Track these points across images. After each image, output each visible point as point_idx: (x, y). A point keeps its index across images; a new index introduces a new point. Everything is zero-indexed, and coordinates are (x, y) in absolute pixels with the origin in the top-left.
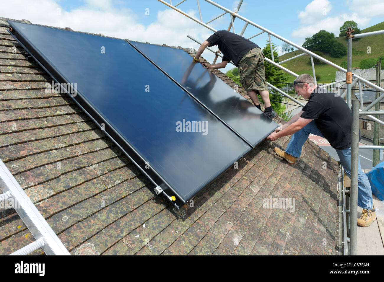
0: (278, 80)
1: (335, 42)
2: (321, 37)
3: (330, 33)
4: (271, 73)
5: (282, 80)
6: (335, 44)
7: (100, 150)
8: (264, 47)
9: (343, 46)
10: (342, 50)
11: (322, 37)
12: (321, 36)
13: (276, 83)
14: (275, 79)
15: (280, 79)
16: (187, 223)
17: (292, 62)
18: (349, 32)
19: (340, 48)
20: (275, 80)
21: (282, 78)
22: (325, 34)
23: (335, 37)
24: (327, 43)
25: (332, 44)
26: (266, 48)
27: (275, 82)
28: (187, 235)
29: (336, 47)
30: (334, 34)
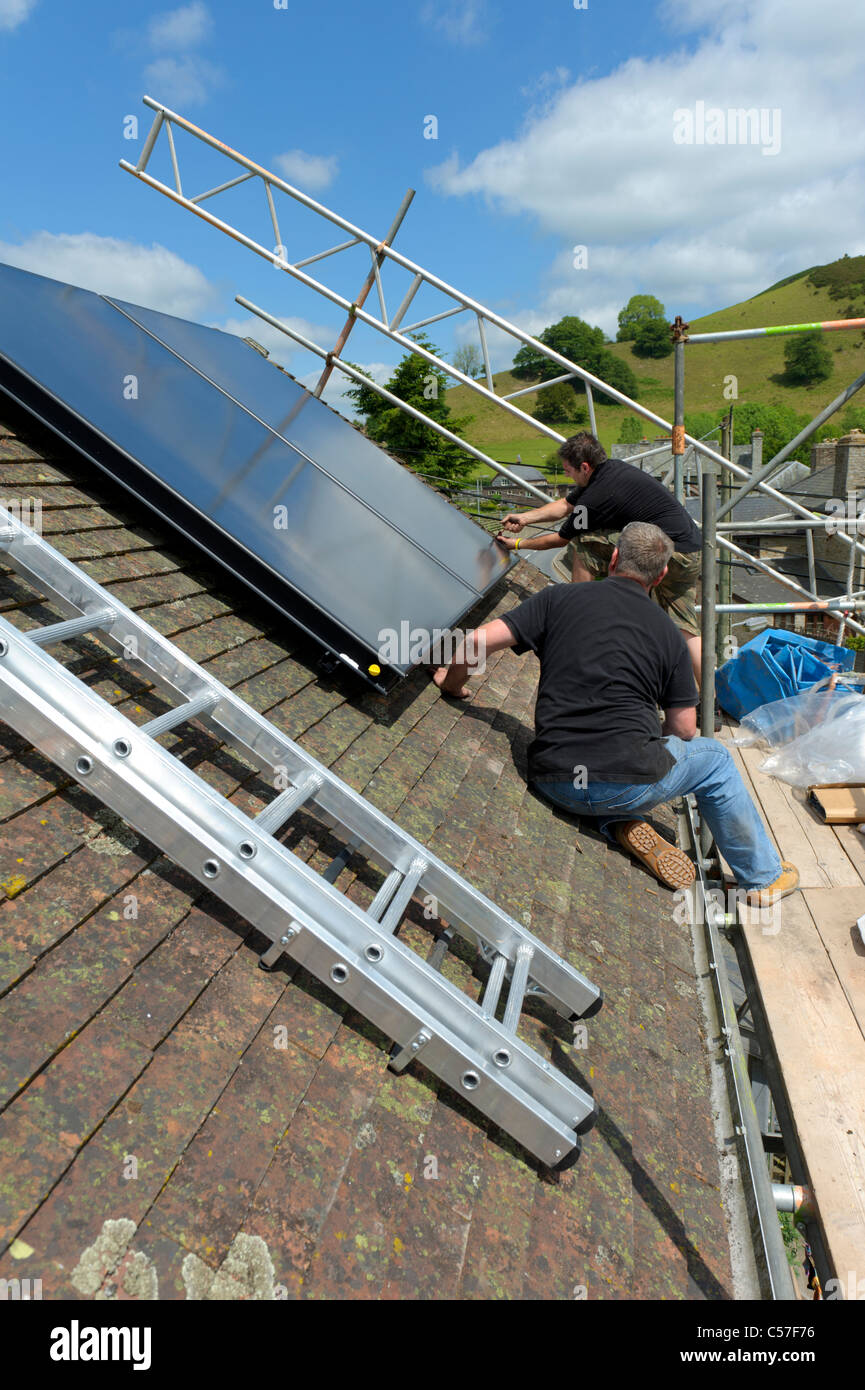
0: (451, 466)
1: (607, 355)
2: (566, 336)
3: (593, 327)
4: (428, 442)
5: (461, 464)
6: (607, 363)
7: (170, 572)
8: (405, 357)
9: (628, 369)
10: (626, 381)
11: (570, 339)
12: (566, 333)
13: (444, 473)
14: (440, 460)
15: (458, 463)
16: (397, 731)
17: (484, 411)
18: (679, 329)
19: (620, 377)
20: (440, 463)
21: (461, 460)
22: (578, 331)
23: (605, 340)
24: (585, 358)
25: (598, 362)
26: (411, 360)
27: (442, 469)
28: (405, 748)
29: (610, 373)
30: (604, 332)
